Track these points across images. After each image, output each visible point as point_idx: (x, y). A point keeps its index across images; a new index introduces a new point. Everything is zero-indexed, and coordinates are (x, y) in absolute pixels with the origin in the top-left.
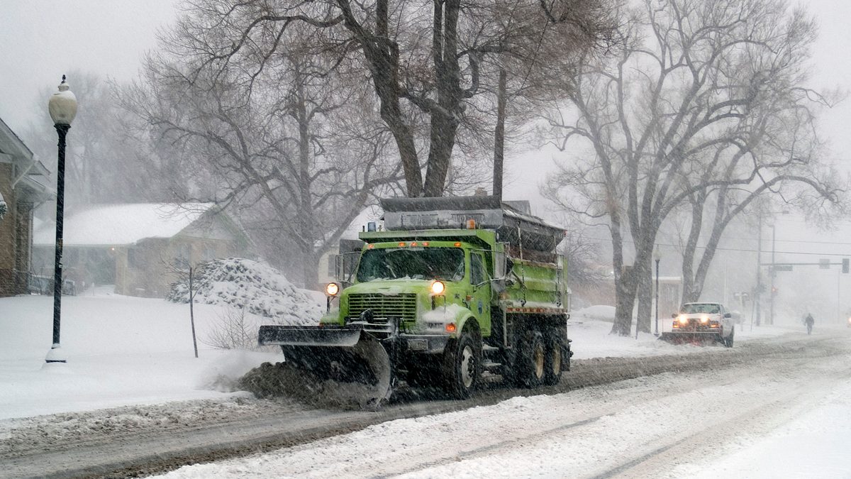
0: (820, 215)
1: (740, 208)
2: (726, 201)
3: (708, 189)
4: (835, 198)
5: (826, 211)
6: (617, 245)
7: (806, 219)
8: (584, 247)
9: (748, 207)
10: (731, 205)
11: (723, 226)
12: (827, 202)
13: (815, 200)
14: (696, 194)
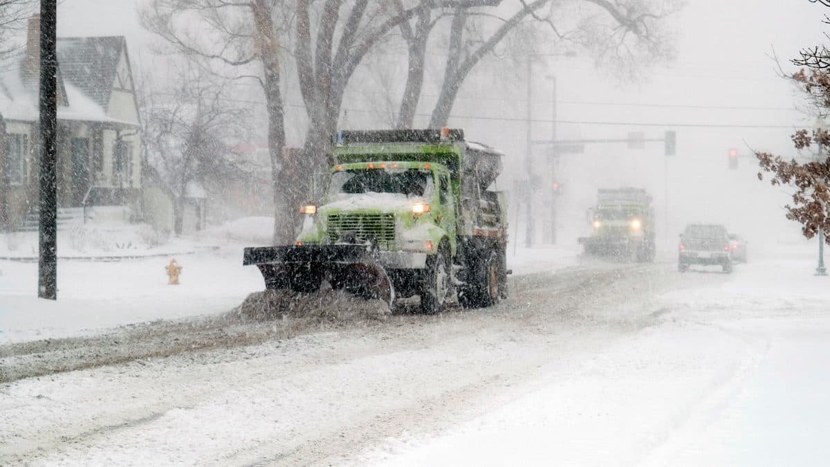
0: (619, 57)
1: (487, 48)
2: (465, 36)
3: (434, 13)
4: (642, 29)
5: (629, 51)
6: (276, 114)
7: (597, 64)
8: (222, 116)
9: (500, 46)
10: (471, 43)
11: (460, 77)
12: (631, 35)
13: (610, 32)
14: (414, 21)
